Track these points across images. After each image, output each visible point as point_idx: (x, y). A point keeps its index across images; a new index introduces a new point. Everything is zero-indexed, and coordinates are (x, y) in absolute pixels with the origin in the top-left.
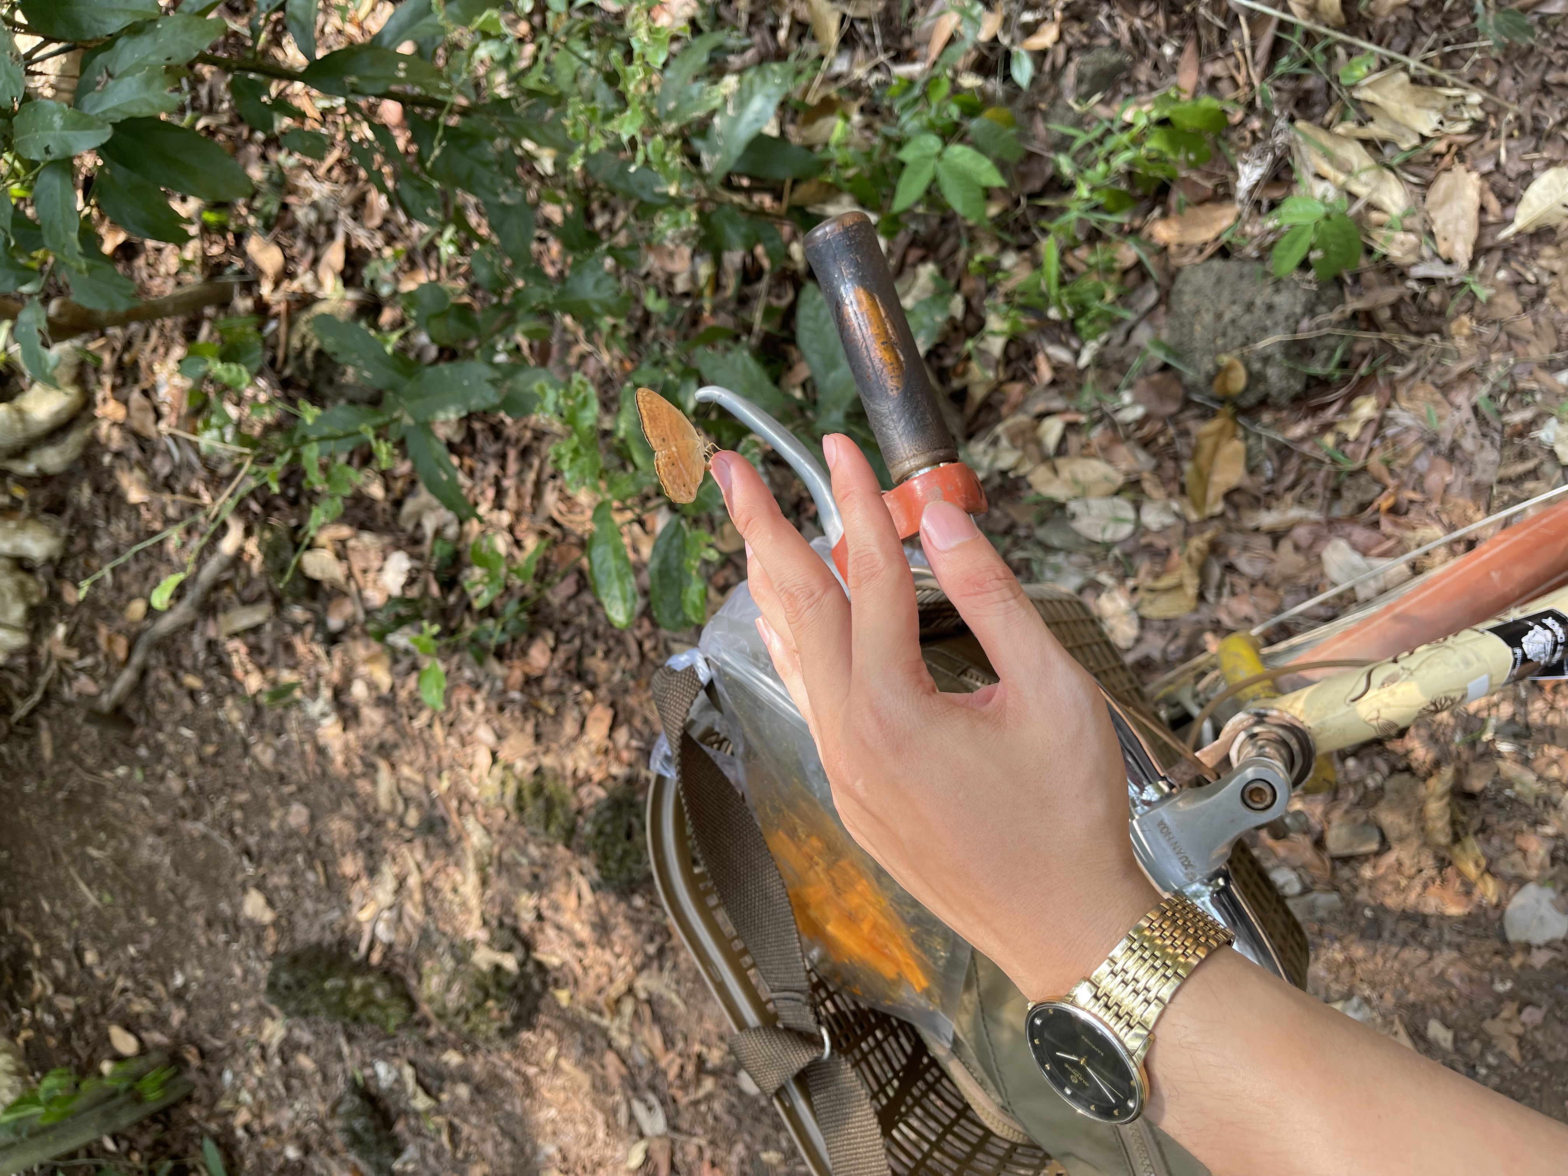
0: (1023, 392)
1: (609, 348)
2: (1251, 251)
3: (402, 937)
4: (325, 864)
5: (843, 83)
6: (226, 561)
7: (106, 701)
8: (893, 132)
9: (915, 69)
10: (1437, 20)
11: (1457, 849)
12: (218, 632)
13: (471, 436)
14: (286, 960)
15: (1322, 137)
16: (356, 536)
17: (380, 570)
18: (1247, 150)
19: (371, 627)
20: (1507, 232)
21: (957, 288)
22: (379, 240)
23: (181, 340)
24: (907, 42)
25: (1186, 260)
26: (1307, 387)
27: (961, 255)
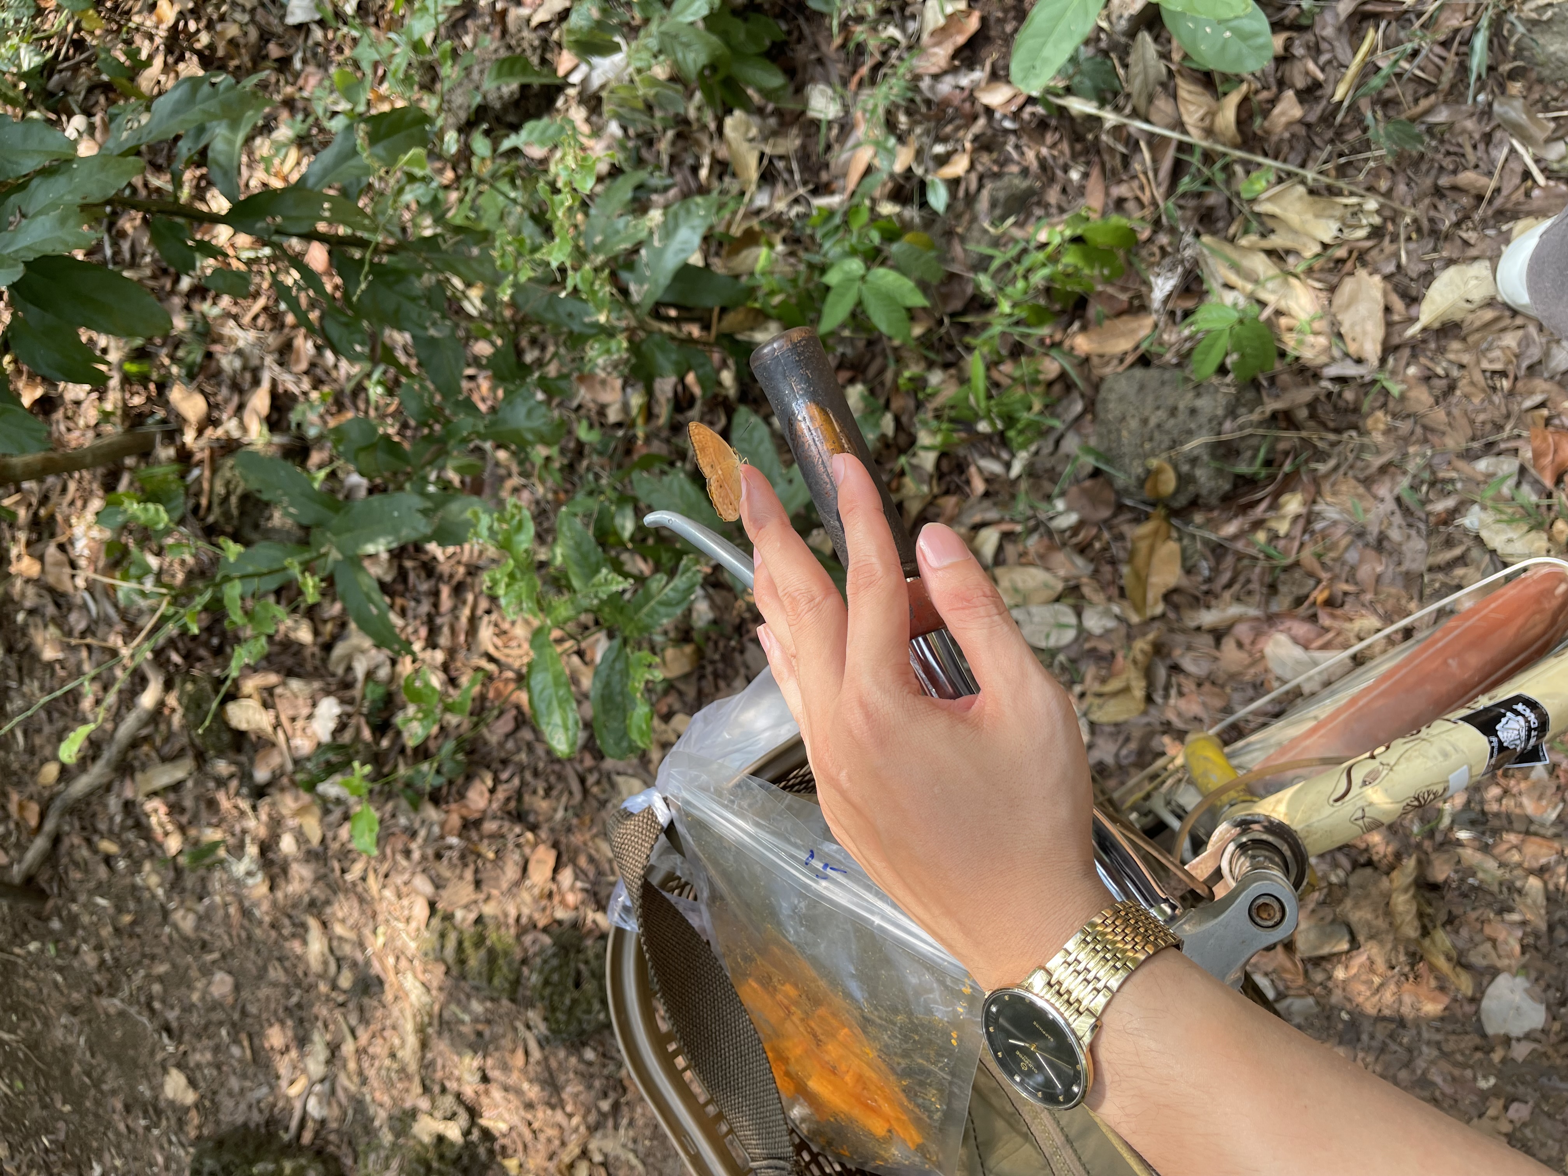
0: (957, 504)
1: (542, 481)
2: (1170, 357)
3: (336, 1112)
4: (250, 1037)
5: (764, 216)
6: (144, 716)
7: (17, 872)
8: (816, 259)
9: (834, 200)
10: (1330, 134)
11: (1427, 942)
12: (136, 792)
13: (402, 575)
14: (210, 1144)
15: (1227, 249)
16: (284, 684)
17: (310, 717)
18: (1158, 264)
19: (300, 777)
20: (1413, 330)
21: (887, 406)
22: (306, 385)
23: (100, 493)
24: (824, 176)
25: (1108, 370)
26: (1235, 486)
27: (889, 376)
